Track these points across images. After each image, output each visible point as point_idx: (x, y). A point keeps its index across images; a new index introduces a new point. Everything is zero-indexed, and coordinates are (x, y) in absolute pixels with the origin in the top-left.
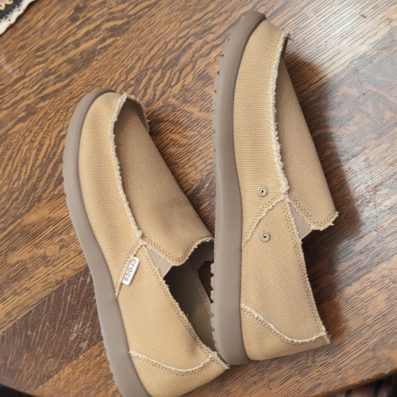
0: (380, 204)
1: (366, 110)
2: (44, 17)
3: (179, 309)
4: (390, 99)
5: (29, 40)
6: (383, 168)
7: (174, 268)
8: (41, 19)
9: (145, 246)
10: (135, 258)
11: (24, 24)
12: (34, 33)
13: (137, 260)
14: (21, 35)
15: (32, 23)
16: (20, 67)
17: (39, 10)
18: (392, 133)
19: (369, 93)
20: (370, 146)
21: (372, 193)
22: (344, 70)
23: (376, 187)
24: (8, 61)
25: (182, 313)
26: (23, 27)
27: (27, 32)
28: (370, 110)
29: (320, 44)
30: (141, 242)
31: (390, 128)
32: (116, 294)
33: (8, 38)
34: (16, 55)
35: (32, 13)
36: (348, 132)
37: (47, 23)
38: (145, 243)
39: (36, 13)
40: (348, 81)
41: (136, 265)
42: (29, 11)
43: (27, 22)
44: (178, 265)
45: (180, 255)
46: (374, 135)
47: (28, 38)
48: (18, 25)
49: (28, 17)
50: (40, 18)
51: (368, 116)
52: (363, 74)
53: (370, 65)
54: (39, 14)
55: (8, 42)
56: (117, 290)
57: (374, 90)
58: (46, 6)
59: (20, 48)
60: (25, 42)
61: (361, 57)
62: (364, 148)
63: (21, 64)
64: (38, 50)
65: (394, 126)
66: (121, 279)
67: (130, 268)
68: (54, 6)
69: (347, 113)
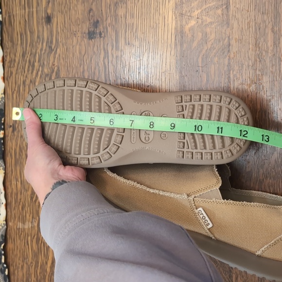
0: (268, 48)
1: (207, 23)
2: (17, 180)
3: (249, 203)
4: (211, 5)
5: (22, 200)
6: (248, 33)
7: (221, 189)
8: (17, 183)
9: (195, 197)
10: (198, 210)
11: (11, 196)
12: (21, 194)
13: (201, 209)
14: (15, 203)
15: (15, 190)
16: (33, 217)
17: (11, 181)
18: (231, 16)
19: (199, 15)
20: (230, 33)
21: (258, 49)
22: (176, 21)
23: (256, 44)
24: (24, 223)
25: (252, 203)
26: (12, 199)
27: (17, 198)
28: (209, 20)
29: (152, 26)
30: (191, 198)
31: (228, 15)
32: (213, 238)
33: (11, 212)
34: (24, 215)
35: (9, 187)
36: (213, 41)
37: (21, 181)
38: (193, 196)
39: (11, 184)
40: (184, 23)
41: (203, 212)
42: (7, 188)
43: (12, 193)
44: (220, 185)
45: (215, 180)
46: (225, 27)
47: (21, 199)
48: (9, 201)
49: (9, 191)
50: (15, 183)
51: (211, 23)
52: (186, 11)
53: (184, 5)
54: (13, 182)
55: (13, 215)
56: (211, 236)
57: (199, 11)
58: (12, 175)
59: (22, 209)
60: (21, 203)
61: (176, 8)
62: (229, 37)
63: (31, 215)
64: (32, 198)
65: (228, 12)
66: (206, 228)
67: (203, 217)
68: (16, 170)
69: (201, 34)
